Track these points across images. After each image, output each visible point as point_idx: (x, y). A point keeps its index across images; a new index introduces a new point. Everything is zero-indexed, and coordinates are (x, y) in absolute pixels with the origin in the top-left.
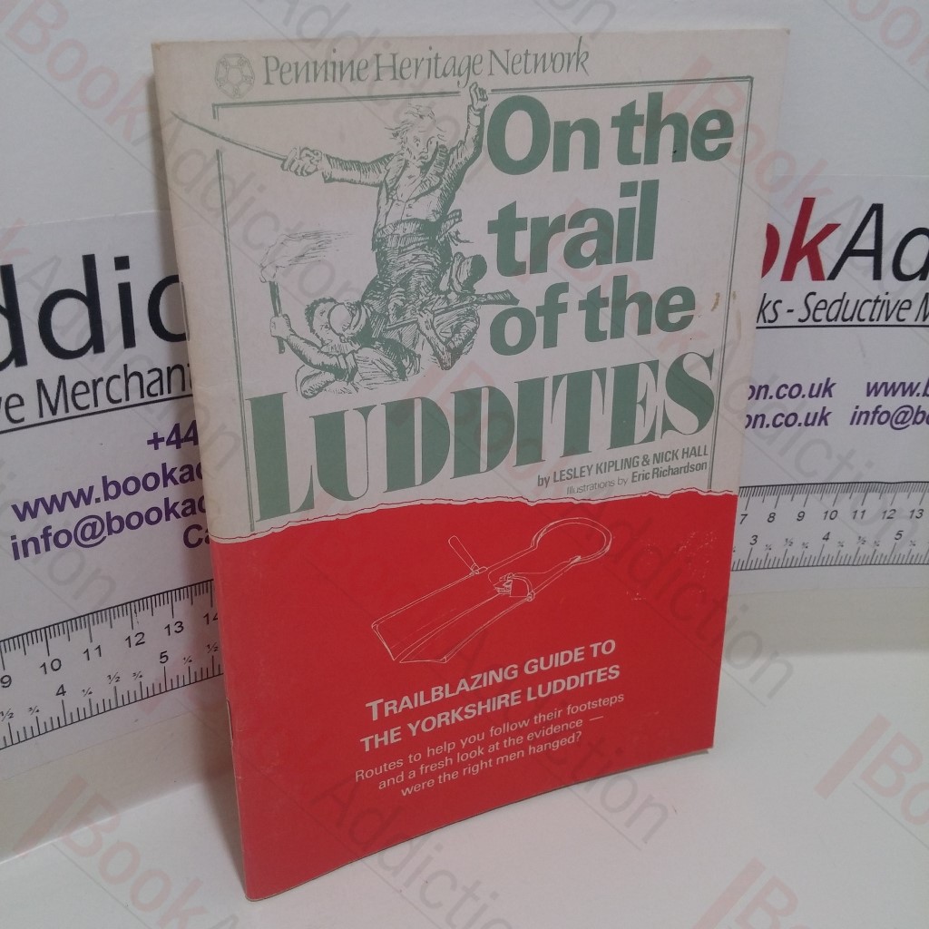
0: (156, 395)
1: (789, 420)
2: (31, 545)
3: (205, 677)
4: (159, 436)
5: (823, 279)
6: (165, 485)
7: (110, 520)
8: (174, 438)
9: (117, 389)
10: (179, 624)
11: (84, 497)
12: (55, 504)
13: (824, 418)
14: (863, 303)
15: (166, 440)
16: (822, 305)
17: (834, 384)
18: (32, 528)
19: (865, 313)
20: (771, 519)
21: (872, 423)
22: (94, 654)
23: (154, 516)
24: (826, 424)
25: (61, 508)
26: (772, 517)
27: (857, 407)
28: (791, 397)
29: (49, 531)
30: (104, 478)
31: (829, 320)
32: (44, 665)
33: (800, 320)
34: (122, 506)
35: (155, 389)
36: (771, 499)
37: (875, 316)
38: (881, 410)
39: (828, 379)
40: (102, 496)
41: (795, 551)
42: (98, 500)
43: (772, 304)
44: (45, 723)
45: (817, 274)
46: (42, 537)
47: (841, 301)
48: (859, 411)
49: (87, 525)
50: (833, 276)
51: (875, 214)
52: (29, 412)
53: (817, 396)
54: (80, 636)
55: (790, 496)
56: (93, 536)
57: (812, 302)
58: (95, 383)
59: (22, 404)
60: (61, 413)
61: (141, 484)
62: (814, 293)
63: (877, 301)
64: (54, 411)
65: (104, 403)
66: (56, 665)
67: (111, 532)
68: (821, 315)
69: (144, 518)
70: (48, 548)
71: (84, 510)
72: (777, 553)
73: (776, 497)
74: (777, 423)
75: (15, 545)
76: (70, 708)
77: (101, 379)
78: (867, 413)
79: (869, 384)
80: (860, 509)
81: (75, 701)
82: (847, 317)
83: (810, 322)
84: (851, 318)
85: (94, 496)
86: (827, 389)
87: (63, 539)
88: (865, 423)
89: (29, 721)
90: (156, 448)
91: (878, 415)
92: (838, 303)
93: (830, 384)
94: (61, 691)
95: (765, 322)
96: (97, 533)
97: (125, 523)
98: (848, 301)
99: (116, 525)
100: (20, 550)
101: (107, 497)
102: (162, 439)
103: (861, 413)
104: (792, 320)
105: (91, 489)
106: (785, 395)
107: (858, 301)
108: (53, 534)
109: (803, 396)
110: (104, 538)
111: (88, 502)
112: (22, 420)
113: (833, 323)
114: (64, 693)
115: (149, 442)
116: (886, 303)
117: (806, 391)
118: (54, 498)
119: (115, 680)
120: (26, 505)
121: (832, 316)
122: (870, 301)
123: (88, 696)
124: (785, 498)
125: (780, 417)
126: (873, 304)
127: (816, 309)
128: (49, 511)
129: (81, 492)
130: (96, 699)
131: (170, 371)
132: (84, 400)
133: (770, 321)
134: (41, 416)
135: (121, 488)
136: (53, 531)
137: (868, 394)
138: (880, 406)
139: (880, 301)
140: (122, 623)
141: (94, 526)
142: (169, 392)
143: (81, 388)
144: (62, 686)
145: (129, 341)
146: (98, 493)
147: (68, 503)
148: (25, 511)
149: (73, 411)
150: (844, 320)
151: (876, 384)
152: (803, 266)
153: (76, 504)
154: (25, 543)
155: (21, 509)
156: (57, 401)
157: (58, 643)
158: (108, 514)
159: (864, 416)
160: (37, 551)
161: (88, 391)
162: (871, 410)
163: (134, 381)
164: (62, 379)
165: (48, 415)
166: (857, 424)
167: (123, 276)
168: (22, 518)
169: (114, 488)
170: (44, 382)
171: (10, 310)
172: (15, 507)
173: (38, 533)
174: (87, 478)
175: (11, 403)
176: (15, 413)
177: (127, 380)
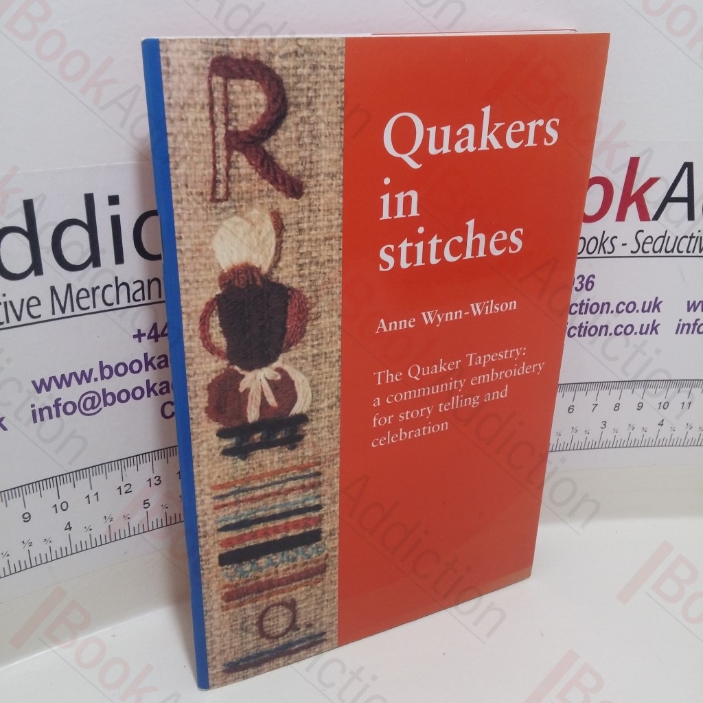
0: (140, 300)
1: (627, 330)
2: (46, 412)
3: (178, 521)
4: (142, 332)
5: (649, 220)
6: (147, 370)
7: (105, 396)
8: (153, 334)
9: (110, 295)
10: (157, 478)
11: (85, 377)
12: (64, 381)
13: (654, 328)
14: (681, 239)
15: (147, 335)
16: (649, 240)
17: (661, 302)
18: (46, 399)
19: (683, 247)
20: (616, 408)
21: (693, 333)
22: (93, 498)
23: (138, 394)
24: (657, 333)
25: (68, 385)
26: (617, 407)
27: (680, 320)
28: (628, 312)
29: (59, 402)
30: (101, 363)
31: (655, 252)
32: (55, 505)
33: (632, 252)
34: (114, 385)
35: (139, 295)
36: (616, 393)
37: (691, 249)
38: (699, 323)
39: (657, 298)
40: (99, 376)
41: (637, 435)
42: (96, 380)
43: (609, 239)
44: (56, 551)
45: (644, 215)
46: (54, 406)
47: (664, 237)
48: (682, 323)
49: (89, 398)
50: (656, 217)
51: (687, 169)
52: (44, 311)
53: (648, 311)
54: (83, 484)
55: (631, 391)
56: (93, 407)
57: (641, 238)
58: (94, 290)
59: (39, 304)
60: (68, 312)
61: (129, 368)
62: (642, 231)
63: (692, 237)
64: (63, 310)
65: (100, 306)
66: (64, 506)
67: (106, 404)
68: (648, 247)
69: (131, 395)
70: (58, 415)
71: (86, 387)
72: (623, 435)
73: (619, 391)
74: (618, 332)
75: (34, 412)
76: (75, 541)
77: (98, 287)
78: (689, 325)
79: (689, 302)
80: (687, 401)
81: (79, 536)
82: (668, 249)
83: (640, 253)
84: (672, 250)
85: (93, 377)
86: (656, 306)
88: (687, 333)
89: (44, 549)
90: (140, 341)
91: (697, 327)
92: (662, 239)
93: (658, 302)
94: (68, 527)
95: (605, 253)
96: (96, 404)
97: (116, 398)
98: (669, 237)
99: (109, 399)
100: (38, 415)
101: (103, 377)
102: (144, 335)
103: (684, 325)
104: (626, 251)
105: (91, 370)
106: (623, 310)
107: (677, 237)
108: (63, 405)
109: (638, 311)
110: (101, 409)
111: (88, 381)
112: (39, 316)
113: (658, 254)
114: (70, 528)
115: (135, 337)
116: (699, 239)
117: (639, 307)
118: (63, 377)
119: (109, 520)
120: (42, 381)
121: (657, 249)
122: (686, 237)
123: (89, 532)
124: (627, 392)
125: (620, 328)
126: (689, 239)
127: (644, 243)
128: (60, 386)
129: (83, 373)
130: (95, 535)
131: (149, 282)
132: (85, 303)
133: (609, 253)
134: (54, 313)
135: (114, 371)
136: (62, 402)
137: (689, 310)
138: (698, 320)
139: (694, 237)
140: (115, 476)
141: (93, 399)
142: (149, 298)
143: (83, 294)
144: (69, 523)
145: (119, 259)
146: (96, 374)
147: (74, 380)
148: (41, 386)
149: (77, 311)
150: (666, 252)
151: (695, 302)
152: (633, 209)
153: (80, 382)
154: (41, 410)
155: (38, 384)
156: (65, 303)
157: (65, 489)
158: (104, 390)
159: (686, 327)
160: (51, 417)
161: (88, 296)
162: (692, 322)
163: (123, 289)
164: (69, 286)
165: (58, 313)
166: (681, 333)
167: (114, 210)
168: (39, 391)
169: (108, 371)
170: (56, 288)
171: (31, 234)
172: (34, 383)
173: (51, 403)
174: (88, 363)
175: (31, 302)
176: (34, 311)
177: (118, 288)
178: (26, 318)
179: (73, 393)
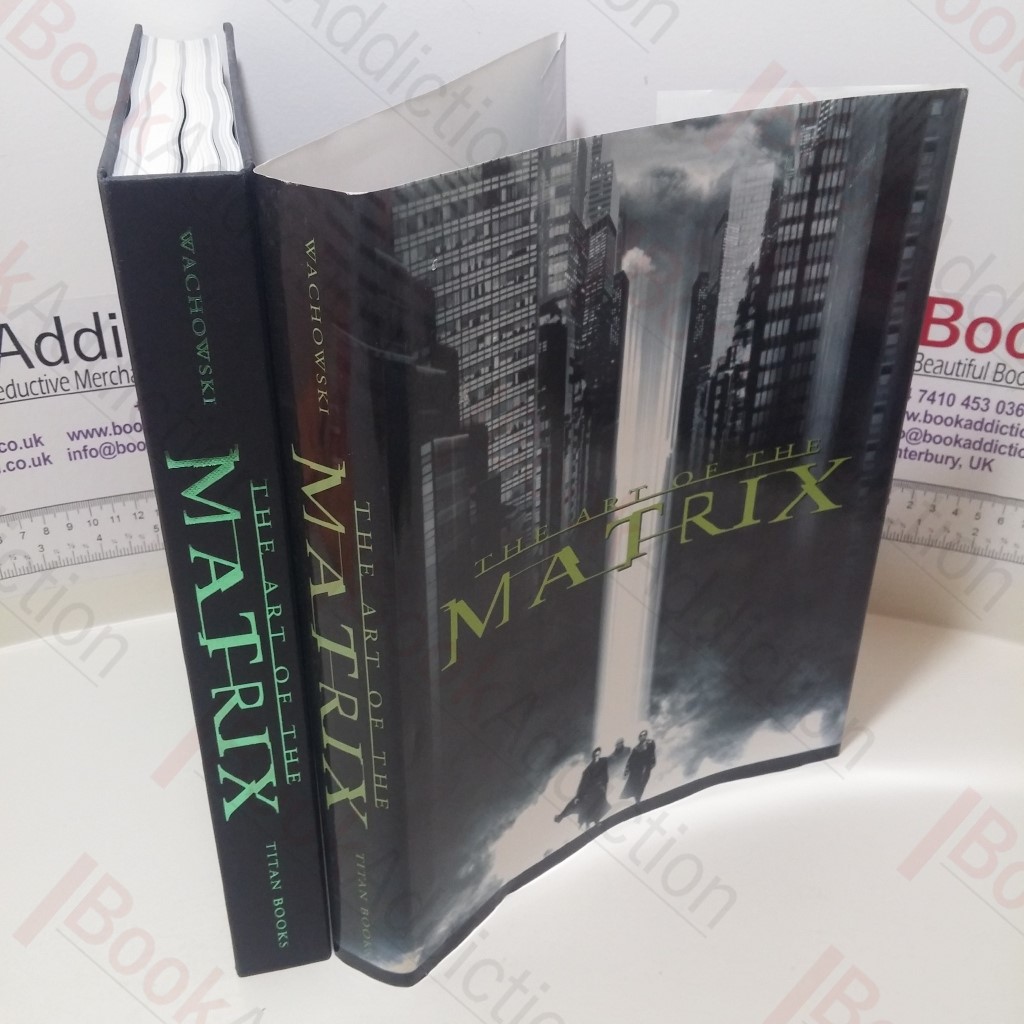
2: (77, 454)
7: (118, 446)
9: (115, 376)
11: (102, 432)
12: (88, 434)
18: (78, 445)
22: (116, 519)
23: (142, 447)
25: (92, 437)
29: (86, 448)
30: (113, 423)
32: (89, 521)
34: (124, 439)
40: (112, 432)
42: (110, 435)
44: (92, 555)
46: (83, 450)
49: (107, 447)
52: (72, 386)
54: (107, 507)
56: (110, 454)
58: (104, 374)
59: (68, 382)
60: (87, 388)
61: (133, 428)
64: (84, 386)
65: (109, 384)
66: (96, 522)
67: (119, 452)
69: (136, 447)
70: (86, 457)
71: (104, 439)
75: (69, 454)
76: (106, 549)
77: (107, 372)
81: (108, 546)
85: (109, 432)
87: (94, 453)
89: (84, 552)
94: (99, 538)
96: (112, 452)
97: (126, 448)
99: (121, 449)
100: (72, 456)
101: (115, 433)
105: (106, 428)
108: (89, 450)
110: (115, 455)
111: (105, 435)
112: (69, 390)
114: (101, 539)
115: (136, 407)
118: (88, 431)
119: (129, 537)
120: (74, 433)
123: (115, 544)
128: (86, 437)
129: (101, 430)
130: (120, 547)
132: (99, 382)
134: (78, 388)
135: (123, 429)
136: (88, 448)
140: (130, 504)
141: (110, 448)
143: (97, 376)
144: (100, 535)
145: (118, 354)
146: (111, 430)
147: (95, 434)
148: (73, 436)
149: (94, 388)
153: (99, 435)
154: (74, 453)
155: (71, 434)
156: (85, 382)
157: (95, 510)
158: (117, 442)
160: (81, 458)
161: (100, 378)
163: (124, 374)
164: (87, 371)
165: (81, 389)
167: (114, 322)
168: (72, 439)
169: (120, 429)
170: (79, 372)
171: (60, 337)
172: (68, 434)
173: (81, 449)
174: (104, 423)
175: (63, 380)
176: (65, 386)
177: (120, 373)
178: (60, 391)
179: (95, 442)
